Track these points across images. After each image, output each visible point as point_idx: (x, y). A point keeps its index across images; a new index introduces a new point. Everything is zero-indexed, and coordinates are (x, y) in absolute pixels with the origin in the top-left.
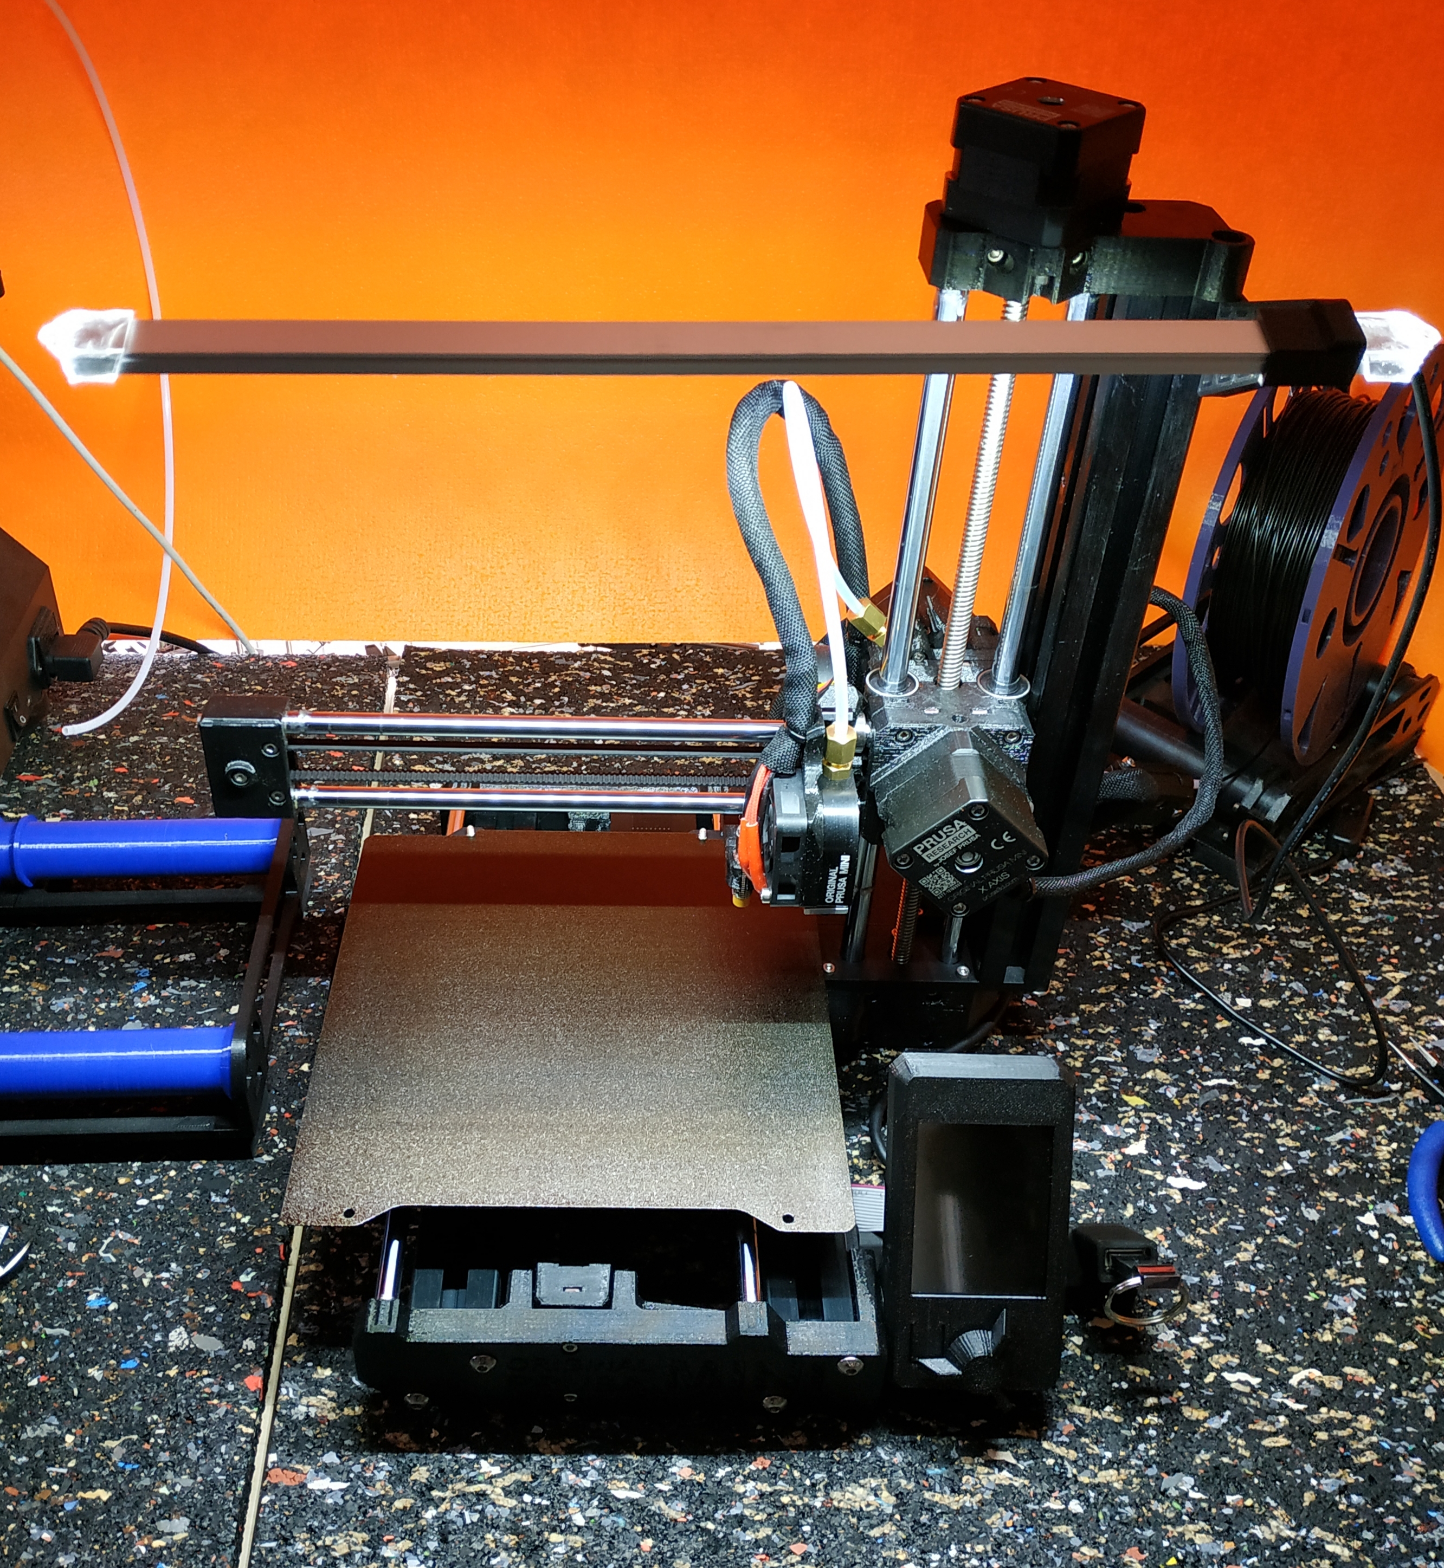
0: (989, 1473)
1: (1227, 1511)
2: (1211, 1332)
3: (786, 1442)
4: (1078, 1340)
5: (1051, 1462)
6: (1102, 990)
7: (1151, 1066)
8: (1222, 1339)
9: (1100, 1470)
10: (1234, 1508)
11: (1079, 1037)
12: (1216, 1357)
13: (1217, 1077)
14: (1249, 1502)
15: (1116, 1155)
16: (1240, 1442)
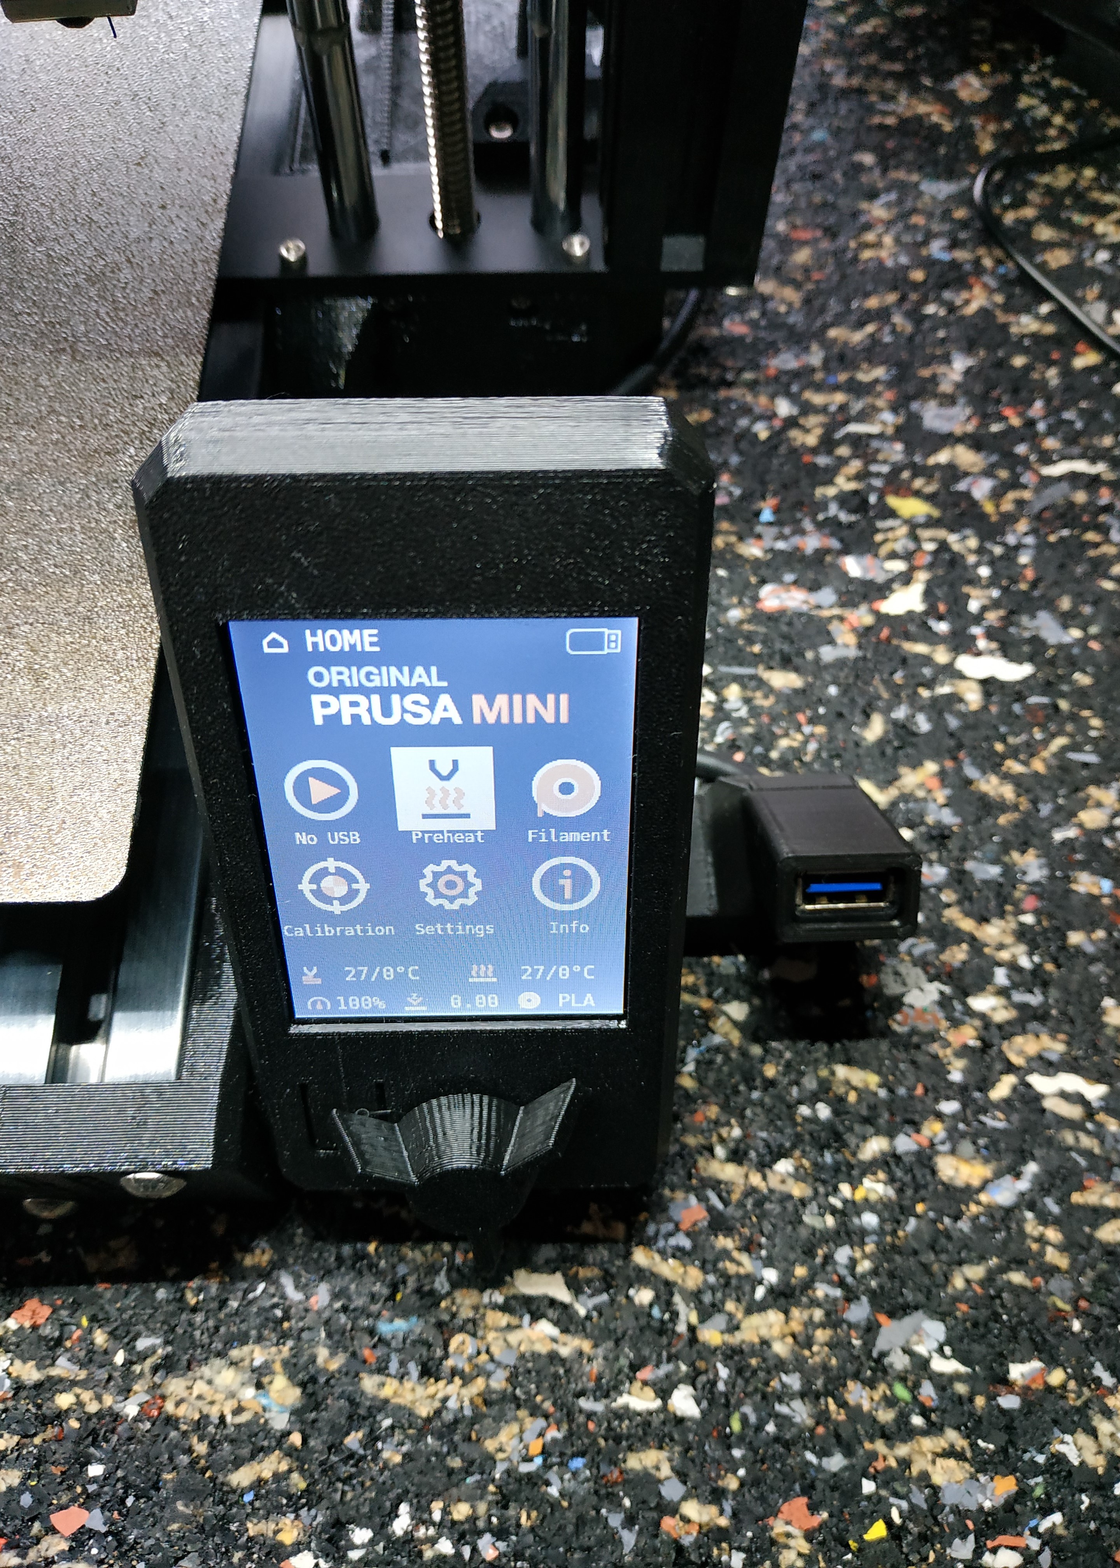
0: (509, 1327)
1: (1009, 1402)
2: (1015, 986)
3: (92, 1264)
4: (737, 1010)
5: (644, 1296)
6: (873, 303)
7: (948, 439)
8: (1035, 999)
9: (749, 1311)
10: (1025, 1392)
11: (819, 388)
12: (1019, 1040)
13: (1071, 458)
14: (1056, 1377)
15: (862, 616)
16: (1053, 1234)
